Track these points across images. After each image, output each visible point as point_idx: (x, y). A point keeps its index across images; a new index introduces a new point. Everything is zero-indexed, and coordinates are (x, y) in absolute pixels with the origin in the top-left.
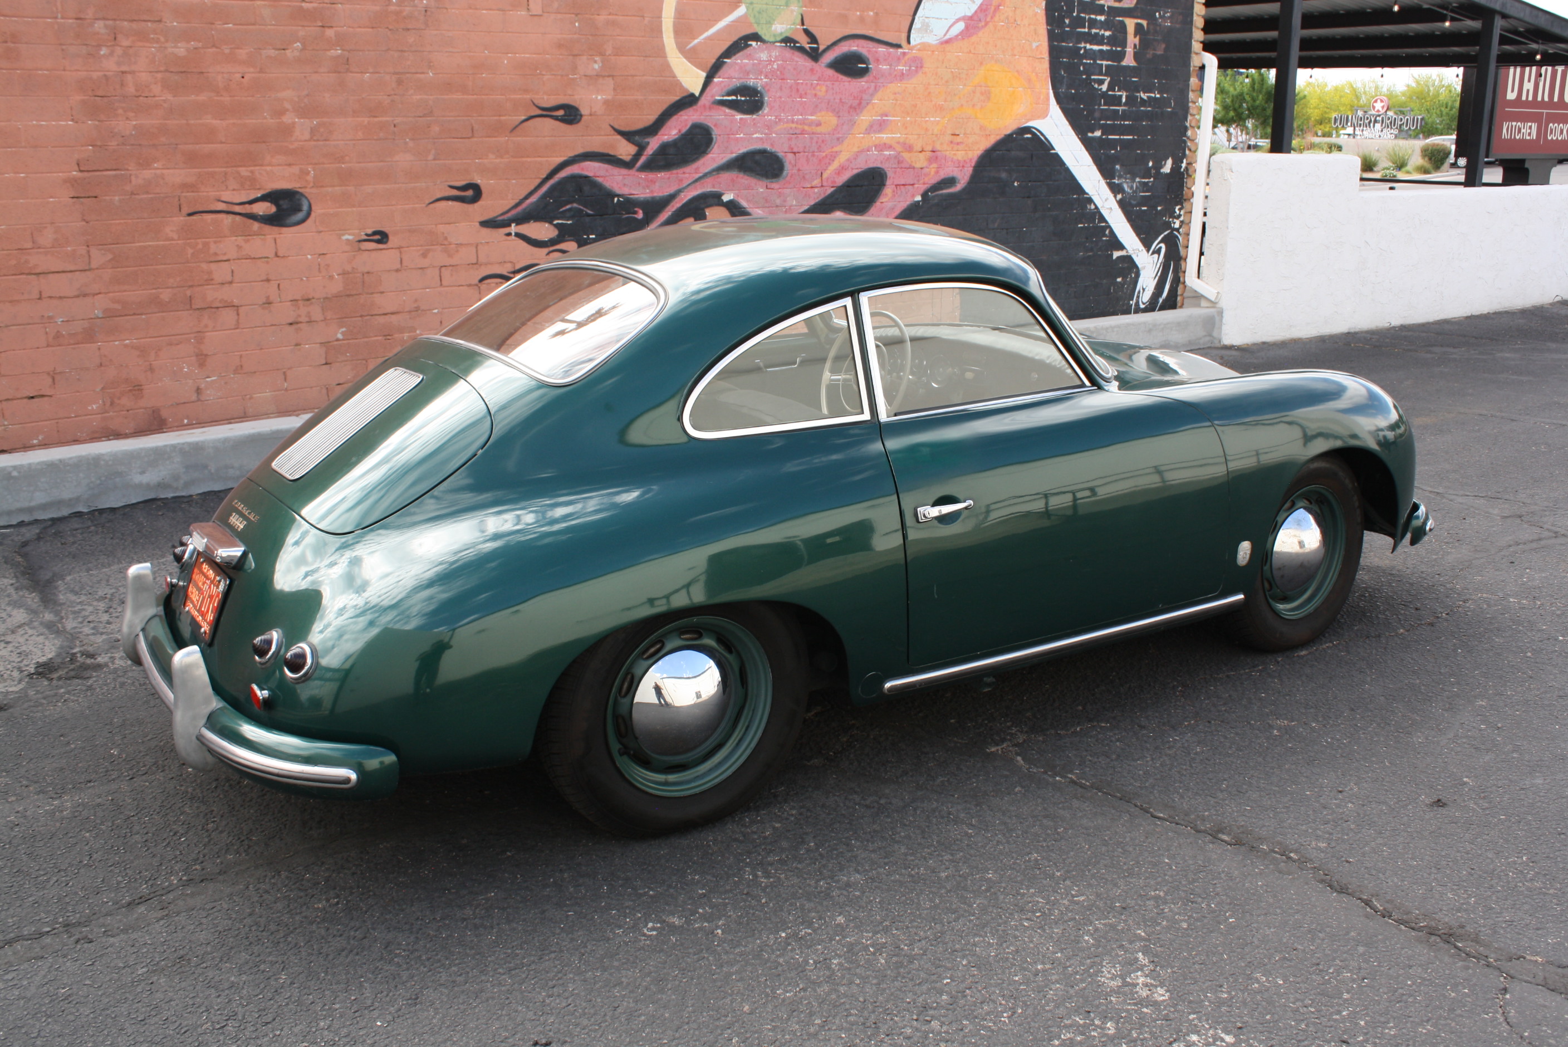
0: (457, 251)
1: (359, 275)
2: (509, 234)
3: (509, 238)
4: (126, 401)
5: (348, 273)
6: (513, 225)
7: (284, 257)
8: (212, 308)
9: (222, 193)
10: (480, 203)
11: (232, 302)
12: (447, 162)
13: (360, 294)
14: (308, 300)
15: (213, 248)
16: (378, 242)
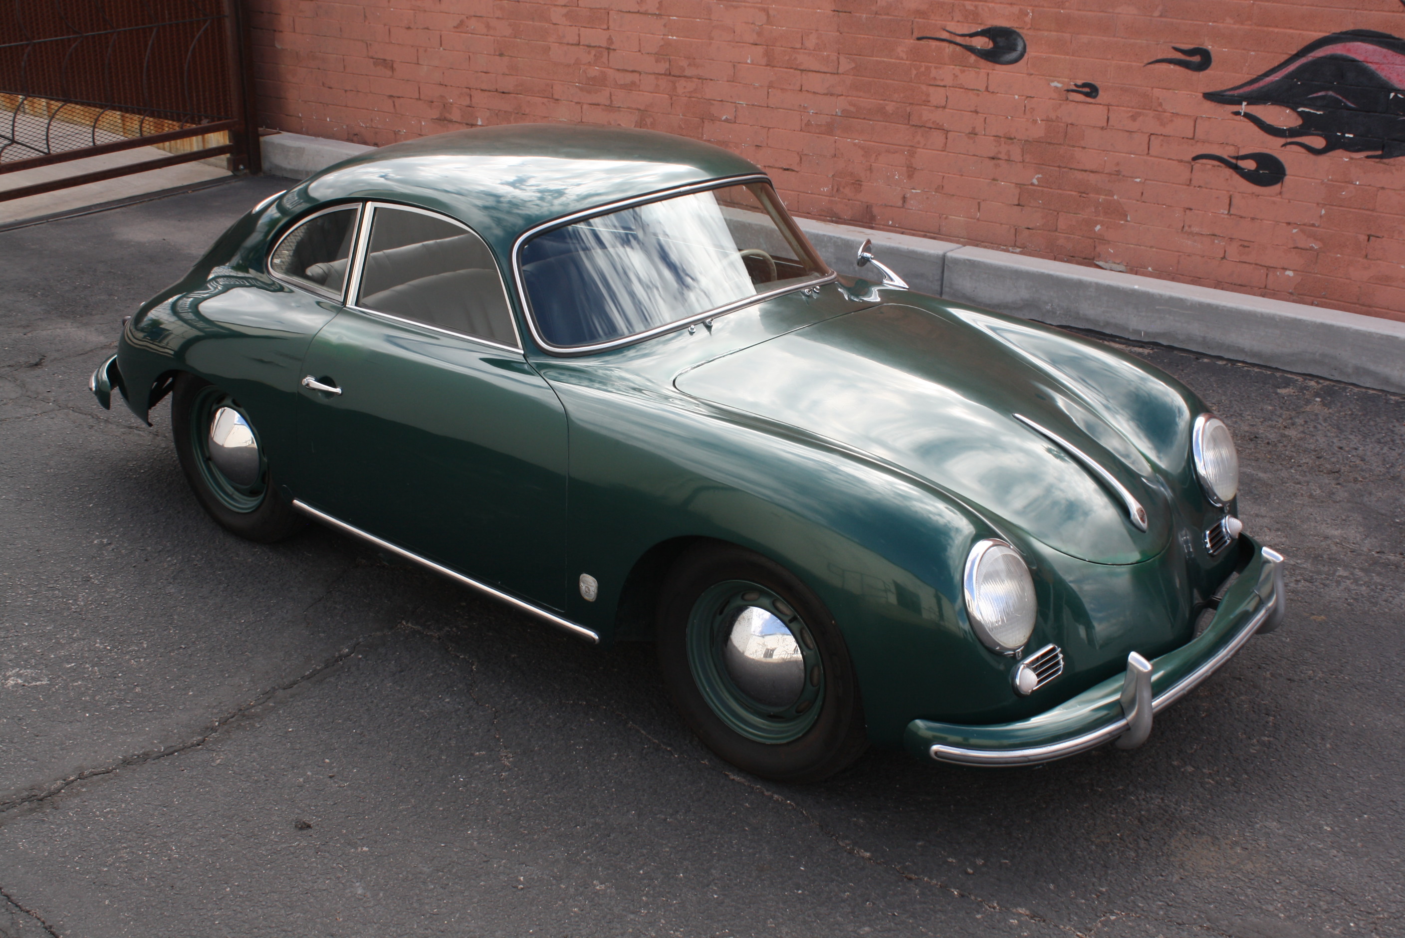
0: (1172, 121)
1: (1062, 125)
2: (1237, 113)
3: (1238, 117)
4: (847, 191)
5: (1053, 121)
6: (1244, 103)
7: (993, 92)
8: (924, 127)
9: (948, 23)
10: (1207, 72)
11: (943, 125)
12: (1175, 20)
13: (1060, 144)
14: (1011, 139)
15: (933, 73)
16: (1087, 95)
